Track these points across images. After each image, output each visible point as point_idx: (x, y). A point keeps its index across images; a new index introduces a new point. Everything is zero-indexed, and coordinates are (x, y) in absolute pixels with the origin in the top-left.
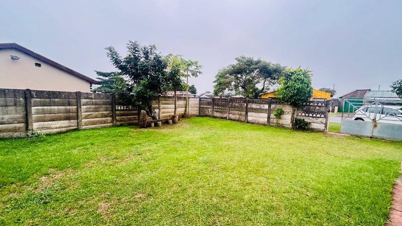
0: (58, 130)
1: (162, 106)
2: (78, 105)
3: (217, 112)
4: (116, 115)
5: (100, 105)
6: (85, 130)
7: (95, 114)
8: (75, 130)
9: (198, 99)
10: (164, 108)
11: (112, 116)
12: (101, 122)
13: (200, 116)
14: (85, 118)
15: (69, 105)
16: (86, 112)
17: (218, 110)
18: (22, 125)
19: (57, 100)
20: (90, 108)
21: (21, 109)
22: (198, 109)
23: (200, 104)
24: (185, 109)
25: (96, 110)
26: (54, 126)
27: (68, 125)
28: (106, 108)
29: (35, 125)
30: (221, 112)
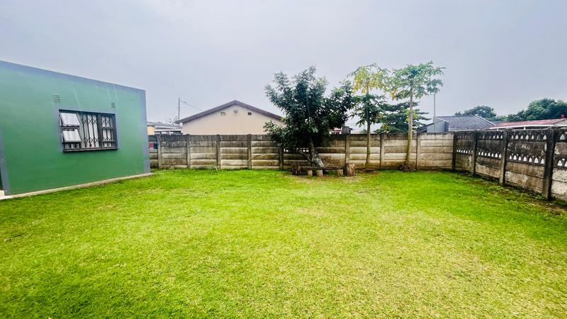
0: (235, 167)
1: (352, 148)
2: (249, 146)
3: (482, 163)
4: (283, 158)
5: (268, 146)
6: (254, 169)
7: (262, 155)
8: (246, 169)
9: (452, 137)
10: (354, 152)
11: (279, 159)
12: (268, 164)
13: (453, 171)
14: (254, 159)
15: (242, 146)
16: (255, 153)
17: (486, 160)
18: (215, 160)
19: (234, 142)
20: (258, 149)
21: (215, 148)
22: (450, 156)
23: (455, 146)
24: (405, 154)
25: (264, 151)
26: (232, 164)
27: (240, 163)
28: (273, 149)
29: (222, 161)
30: (489, 165)
